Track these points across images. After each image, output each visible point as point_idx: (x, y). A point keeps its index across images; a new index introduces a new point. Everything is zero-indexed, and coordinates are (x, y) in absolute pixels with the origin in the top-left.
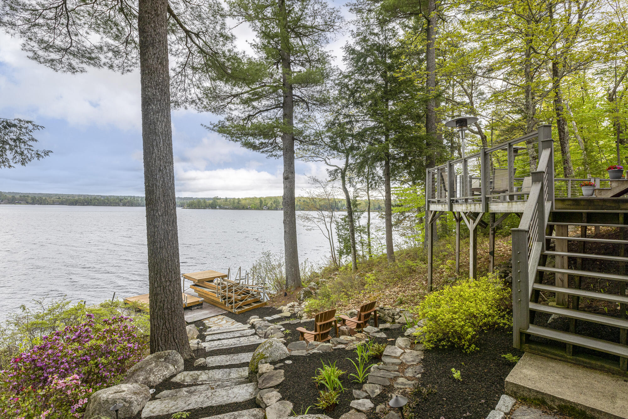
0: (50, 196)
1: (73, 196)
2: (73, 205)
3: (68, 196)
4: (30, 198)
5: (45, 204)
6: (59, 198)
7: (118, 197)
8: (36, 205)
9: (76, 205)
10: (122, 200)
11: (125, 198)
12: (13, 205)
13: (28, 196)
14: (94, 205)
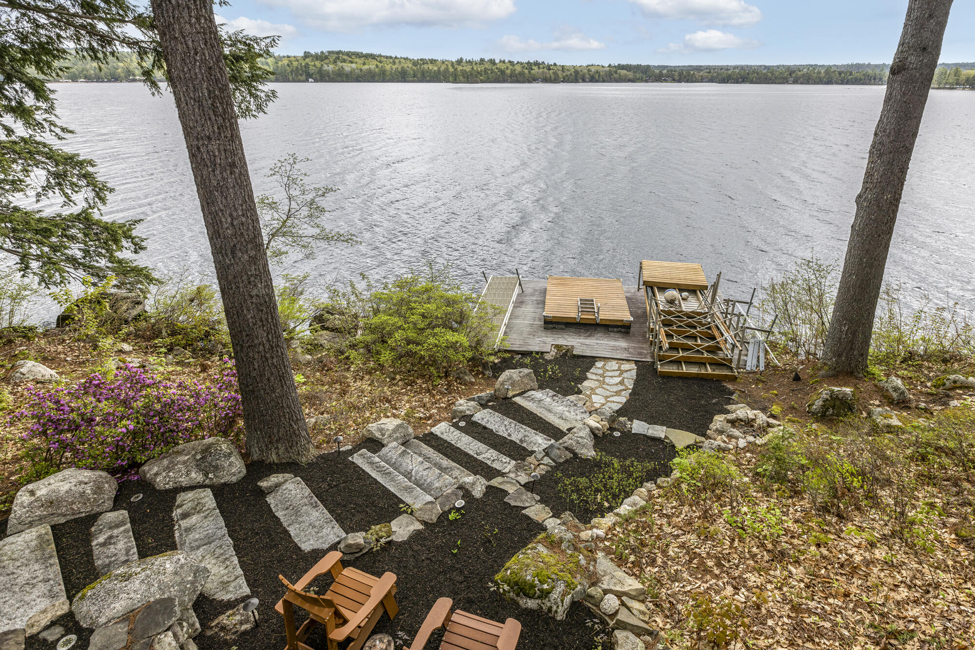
0: (699, 68)
1: (727, 68)
2: (724, 82)
3: (722, 68)
4: (677, 73)
5: (692, 82)
6: (709, 72)
7: (788, 68)
8: (683, 84)
9: (727, 82)
10: (794, 72)
11: (799, 68)
12: (659, 84)
13: (675, 71)
14: (752, 82)
